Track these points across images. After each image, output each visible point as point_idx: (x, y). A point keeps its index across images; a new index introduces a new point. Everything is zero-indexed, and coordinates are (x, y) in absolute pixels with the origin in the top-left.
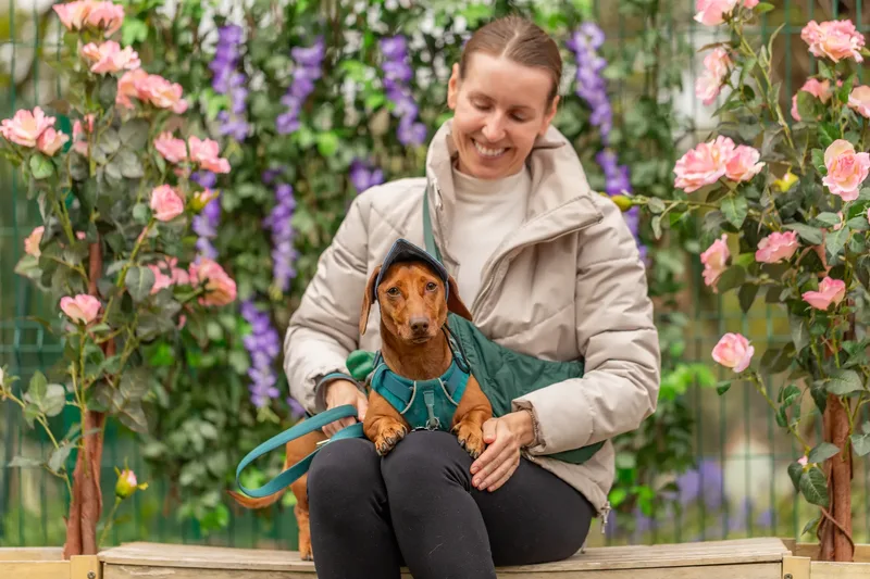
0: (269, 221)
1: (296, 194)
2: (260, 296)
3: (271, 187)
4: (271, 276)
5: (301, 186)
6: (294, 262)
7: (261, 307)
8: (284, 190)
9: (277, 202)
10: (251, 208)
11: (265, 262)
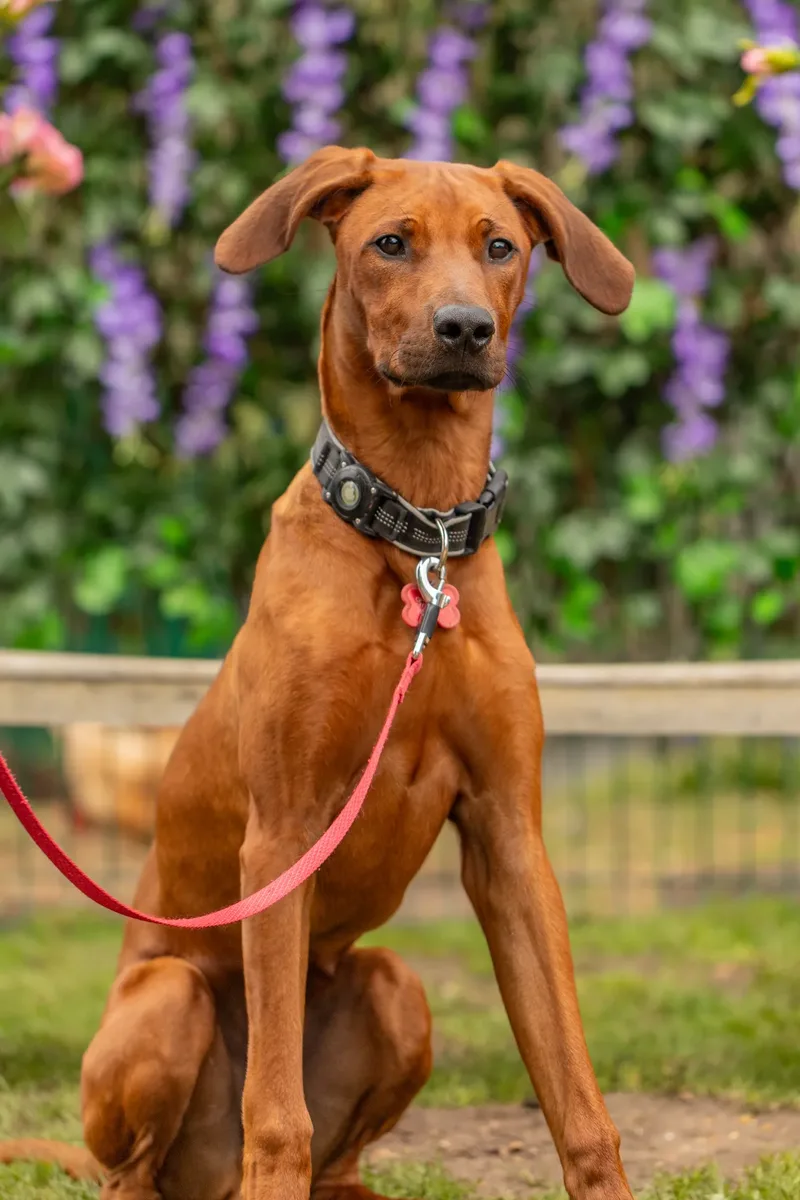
0: (143, 102)
1: (196, 52)
2: (127, 235)
3: (150, 38)
4: (145, 199)
5: (203, 39)
6: (189, 177)
7: (128, 253)
8: (173, 45)
9: (158, 64)
10: (112, 75)
11: (133, 172)
